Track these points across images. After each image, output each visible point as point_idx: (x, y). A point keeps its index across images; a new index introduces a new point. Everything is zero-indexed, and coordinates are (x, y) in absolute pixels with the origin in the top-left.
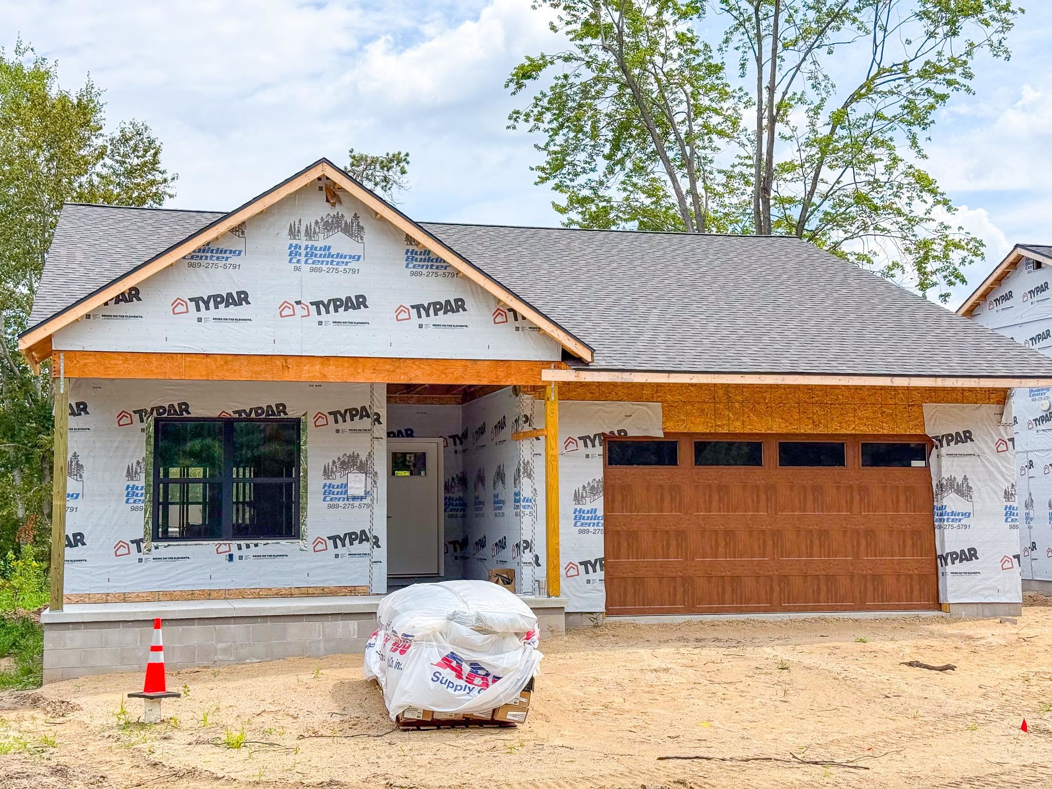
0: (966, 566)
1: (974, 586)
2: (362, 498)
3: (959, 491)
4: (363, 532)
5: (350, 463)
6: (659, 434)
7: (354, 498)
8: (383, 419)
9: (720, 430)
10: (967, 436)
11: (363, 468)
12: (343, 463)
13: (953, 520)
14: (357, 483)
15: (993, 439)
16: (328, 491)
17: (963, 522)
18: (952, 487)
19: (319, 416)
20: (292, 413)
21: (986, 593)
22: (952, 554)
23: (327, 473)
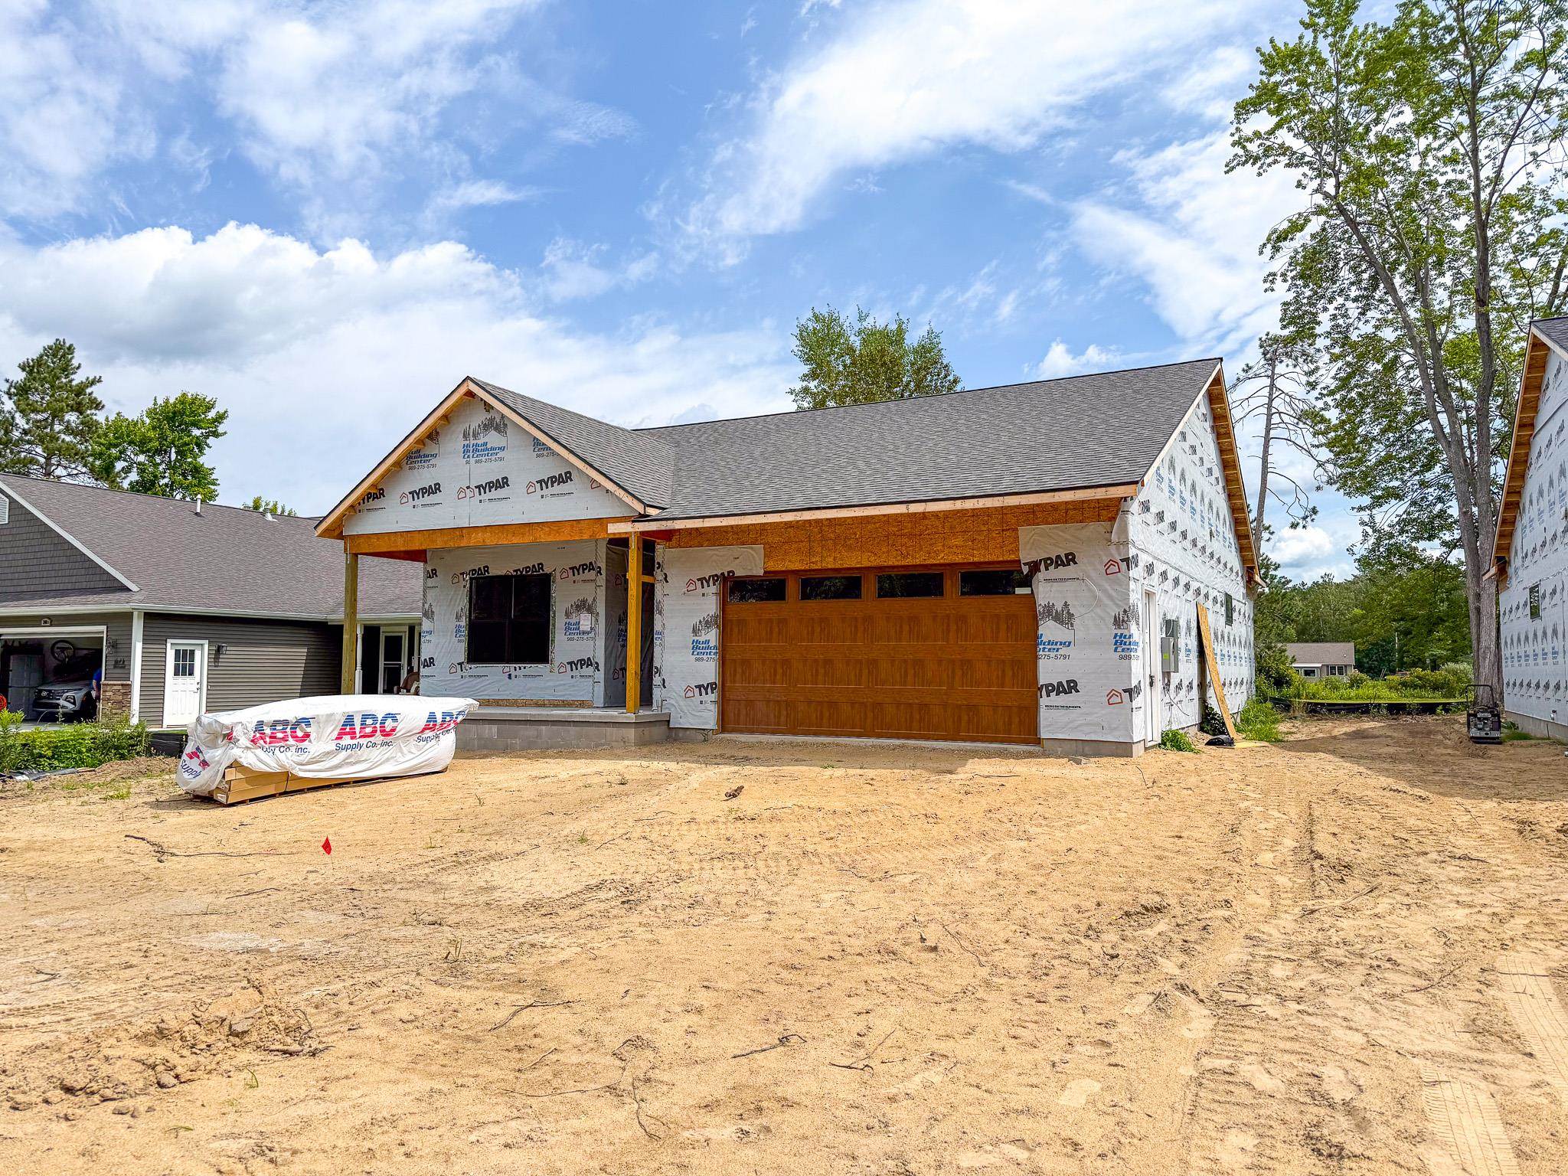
0: (1063, 700)
1: (1072, 722)
2: (588, 633)
3: (1058, 618)
4: (589, 659)
5: (583, 606)
6: (761, 572)
7: (584, 633)
8: (603, 572)
9: (814, 567)
10: (1070, 559)
11: (590, 610)
12: (577, 606)
13: (1049, 650)
14: (585, 621)
15: (1101, 562)
16: (568, 627)
17: (1061, 652)
18: (1049, 613)
19: (563, 571)
20: (547, 570)
21: (1086, 729)
22: (1047, 686)
23: (568, 615)
